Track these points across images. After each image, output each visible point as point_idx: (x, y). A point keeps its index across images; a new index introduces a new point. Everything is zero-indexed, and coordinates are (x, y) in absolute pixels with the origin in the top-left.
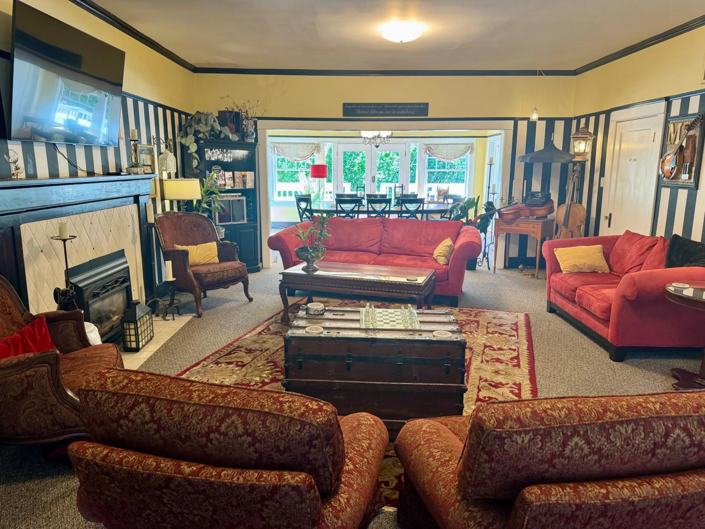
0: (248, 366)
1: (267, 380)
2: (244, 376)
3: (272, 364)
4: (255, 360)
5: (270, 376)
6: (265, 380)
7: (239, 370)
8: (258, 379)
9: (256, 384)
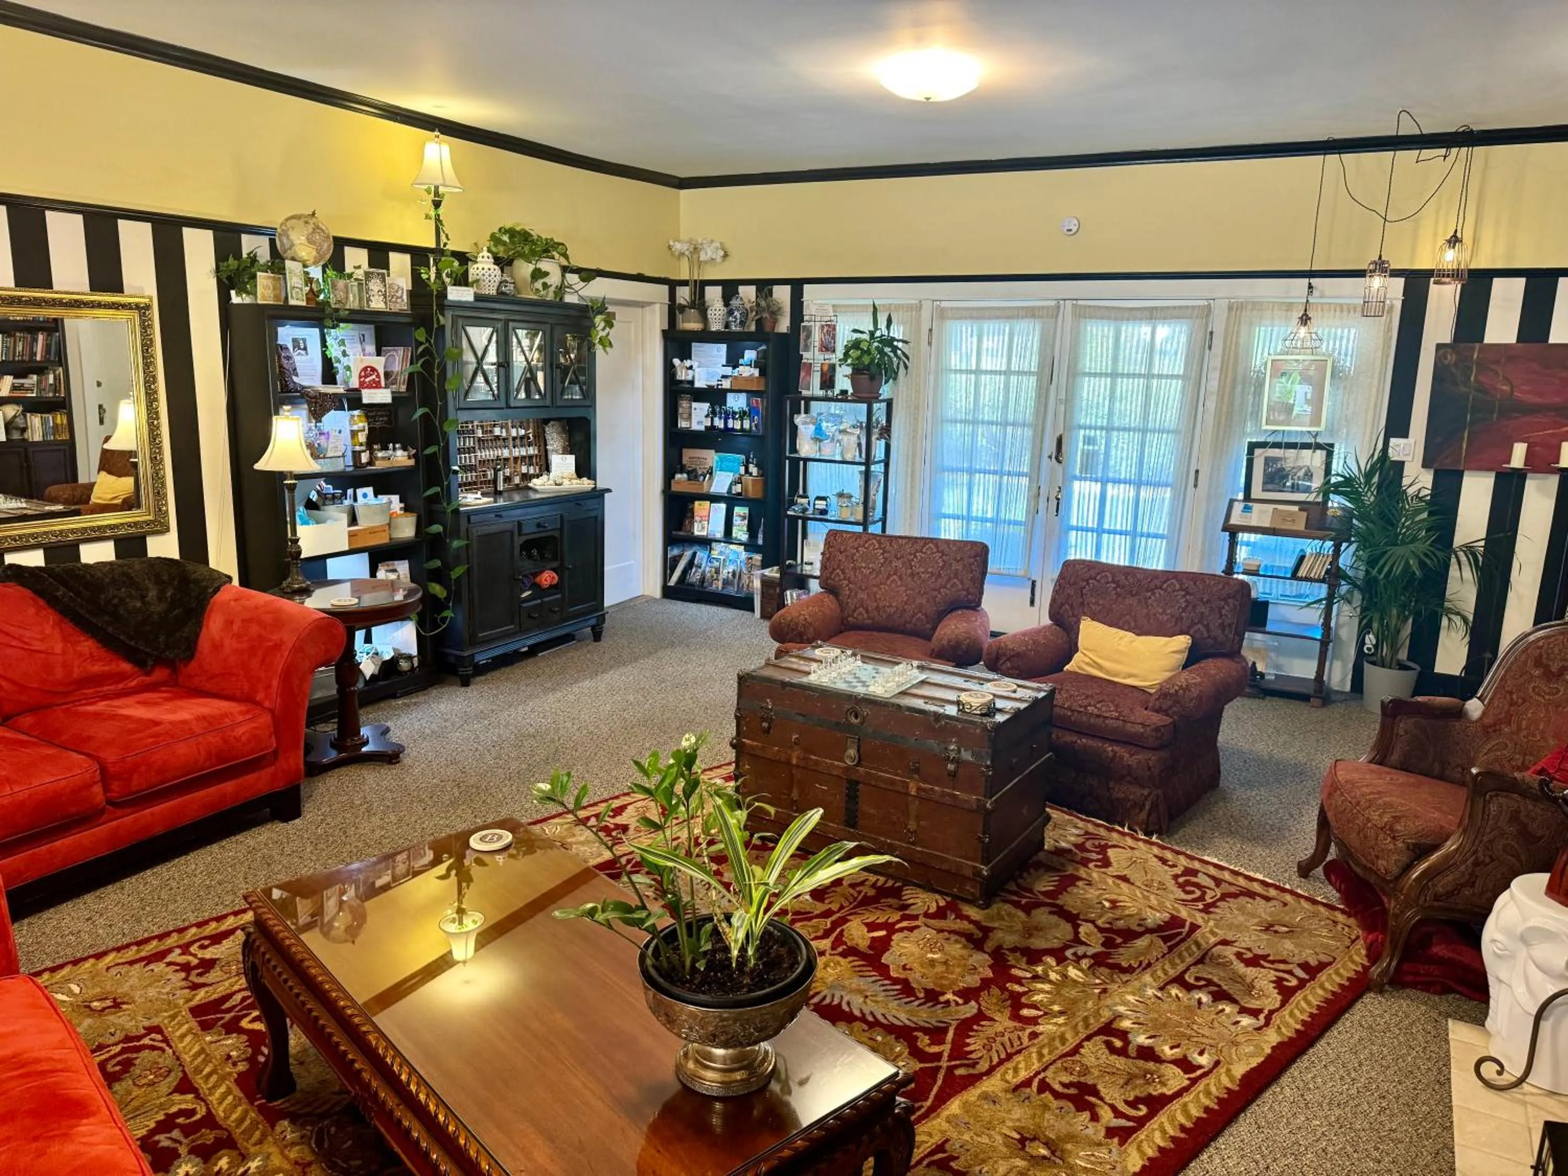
0: (1095, 1025)
1: (1051, 961)
2: (1105, 991)
3: (1025, 1012)
4: (1072, 1042)
5: (1039, 969)
6: (1054, 964)
7: (1120, 1016)
8: (1073, 972)
9: (1078, 958)
